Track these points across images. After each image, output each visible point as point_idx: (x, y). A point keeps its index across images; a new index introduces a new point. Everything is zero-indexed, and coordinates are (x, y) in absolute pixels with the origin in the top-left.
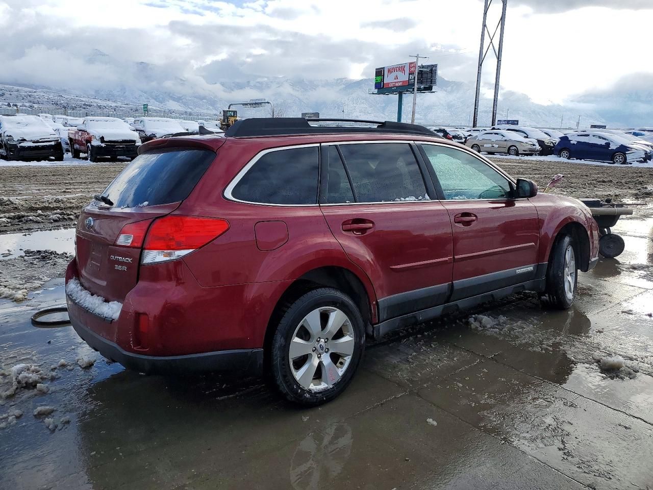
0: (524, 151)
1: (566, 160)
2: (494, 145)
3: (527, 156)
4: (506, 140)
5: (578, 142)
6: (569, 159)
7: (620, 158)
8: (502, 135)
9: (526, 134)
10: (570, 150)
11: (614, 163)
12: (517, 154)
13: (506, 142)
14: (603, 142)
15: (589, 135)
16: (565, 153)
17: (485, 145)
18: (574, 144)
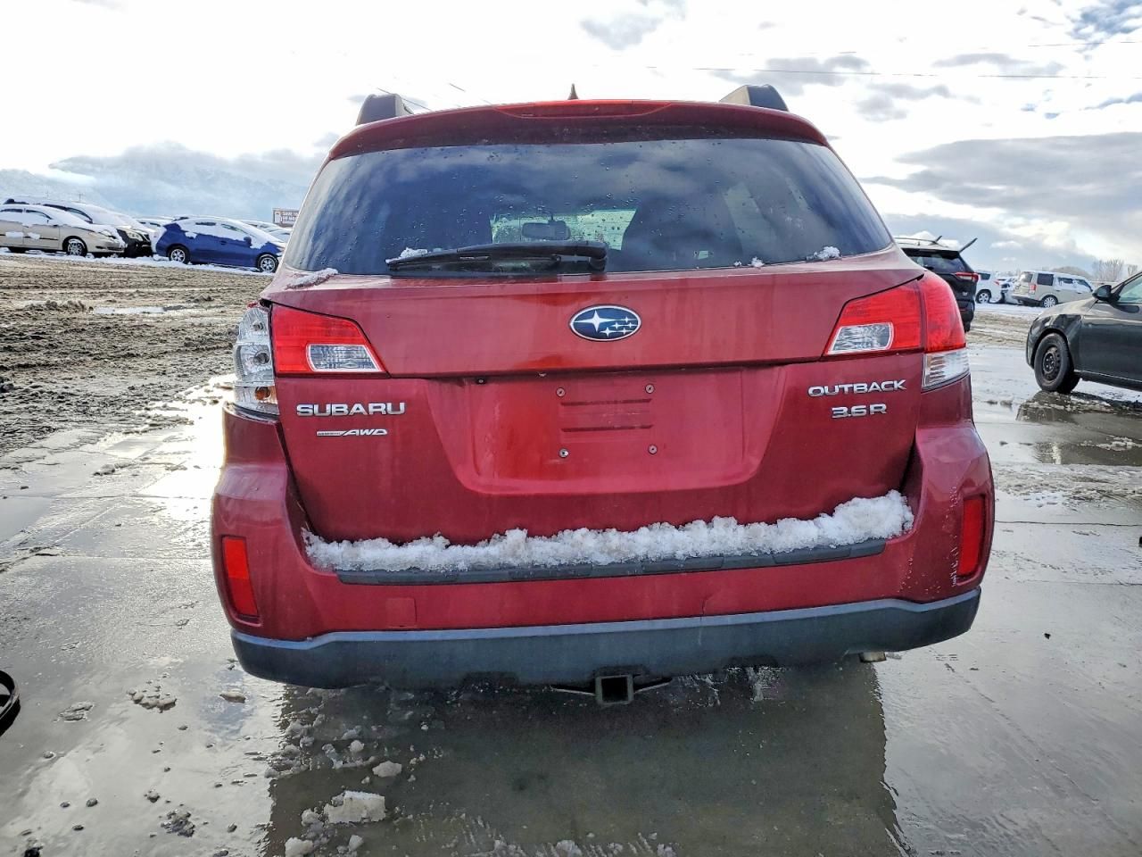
0: (98, 247)
1: (181, 265)
2: (30, 234)
3: (106, 257)
4: (56, 226)
5: (199, 235)
6: (186, 263)
7: (270, 262)
8: (48, 217)
9: (88, 217)
10: (187, 249)
11: (261, 271)
12: (84, 252)
13: (56, 230)
14: (240, 237)
15: (214, 224)
16: (178, 254)
17: (8, 234)
18: (192, 238)
